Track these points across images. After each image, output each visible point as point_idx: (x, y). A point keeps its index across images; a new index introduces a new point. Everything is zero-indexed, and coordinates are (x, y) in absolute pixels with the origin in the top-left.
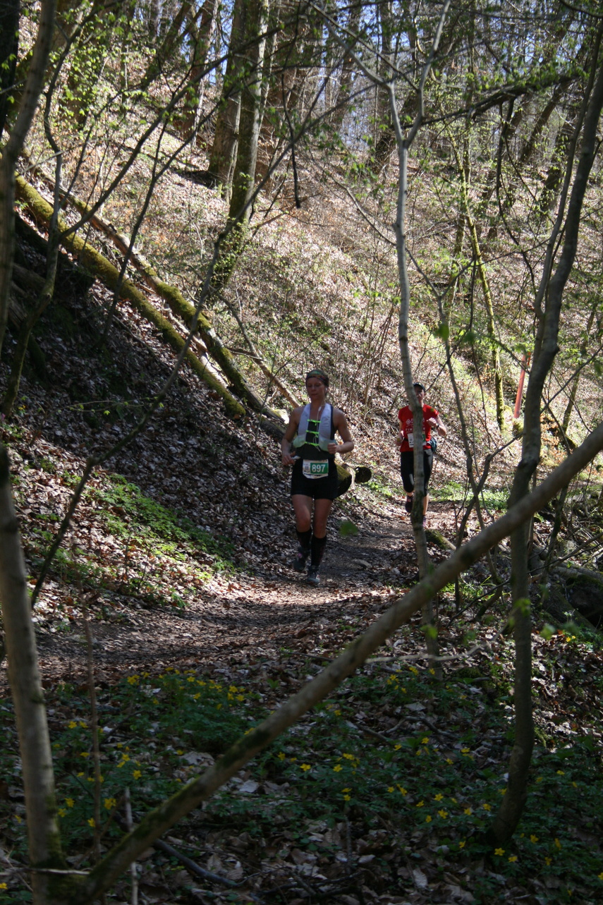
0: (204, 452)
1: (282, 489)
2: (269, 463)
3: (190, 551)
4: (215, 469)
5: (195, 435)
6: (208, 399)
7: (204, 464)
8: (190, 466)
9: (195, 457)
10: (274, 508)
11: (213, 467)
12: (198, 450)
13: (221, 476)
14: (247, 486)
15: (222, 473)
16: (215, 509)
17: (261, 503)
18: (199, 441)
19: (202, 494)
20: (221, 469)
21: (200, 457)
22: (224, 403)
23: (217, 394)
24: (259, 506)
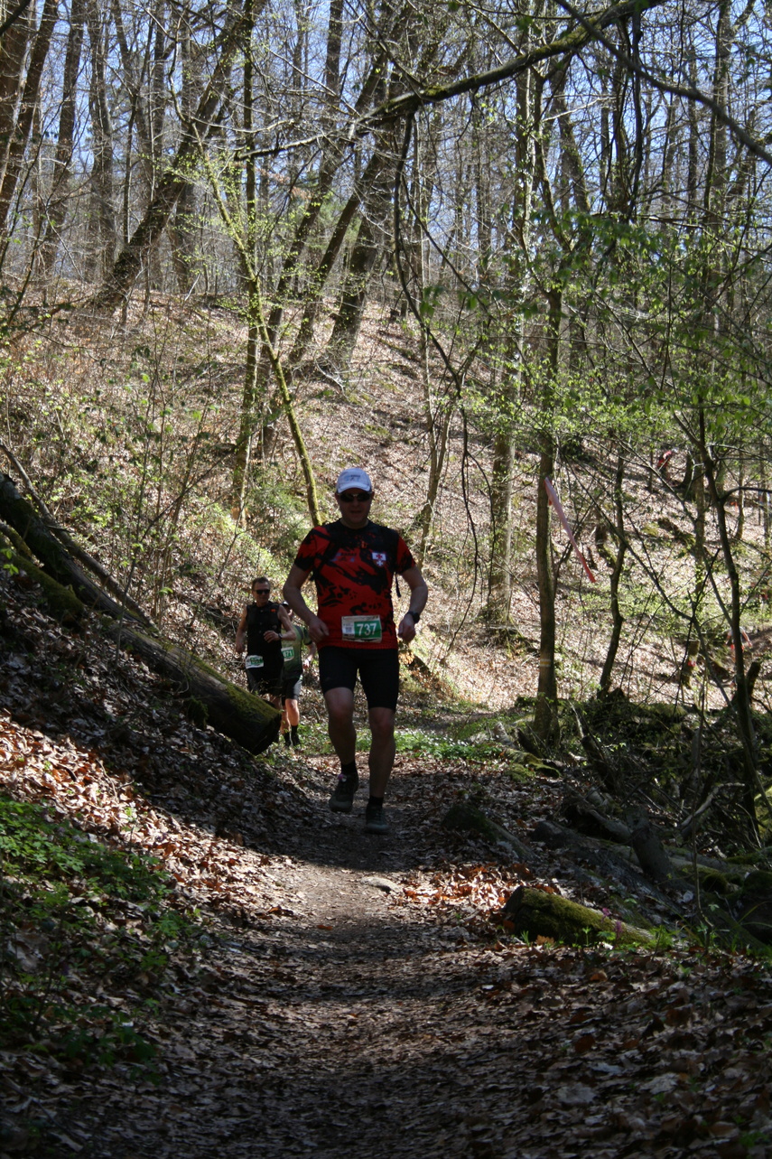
0: (41, 684)
1: (180, 746)
2: (142, 699)
3: (96, 899)
4: (65, 716)
5: (18, 652)
6: (16, 587)
7: (45, 706)
8: (20, 712)
9: (26, 693)
10: (185, 784)
11: (61, 710)
12: (28, 678)
13: (79, 727)
14: (128, 744)
15: (80, 721)
16: (86, 795)
17: (160, 777)
18: (28, 662)
19: (57, 767)
20: (75, 714)
21: (35, 694)
22: (44, 594)
23: (28, 578)
24: (158, 782)
